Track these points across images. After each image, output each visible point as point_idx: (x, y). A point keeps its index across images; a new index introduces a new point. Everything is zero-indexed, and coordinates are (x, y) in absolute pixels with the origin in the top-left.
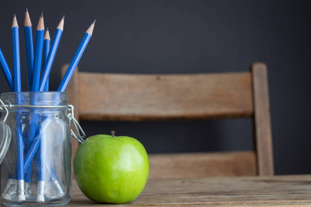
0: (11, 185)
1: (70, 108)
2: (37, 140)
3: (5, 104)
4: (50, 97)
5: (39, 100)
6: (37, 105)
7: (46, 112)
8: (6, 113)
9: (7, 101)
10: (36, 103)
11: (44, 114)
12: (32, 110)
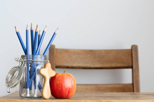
0: (24, 91)
1: (48, 61)
2: (34, 74)
3: (23, 59)
4: (40, 57)
5: (36, 58)
6: (35, 60)
7: (38, 63)
8: (23, 63)
9: (23, 58)
10: (34, 59)
11: (37, 63)
12: (33, 62)
